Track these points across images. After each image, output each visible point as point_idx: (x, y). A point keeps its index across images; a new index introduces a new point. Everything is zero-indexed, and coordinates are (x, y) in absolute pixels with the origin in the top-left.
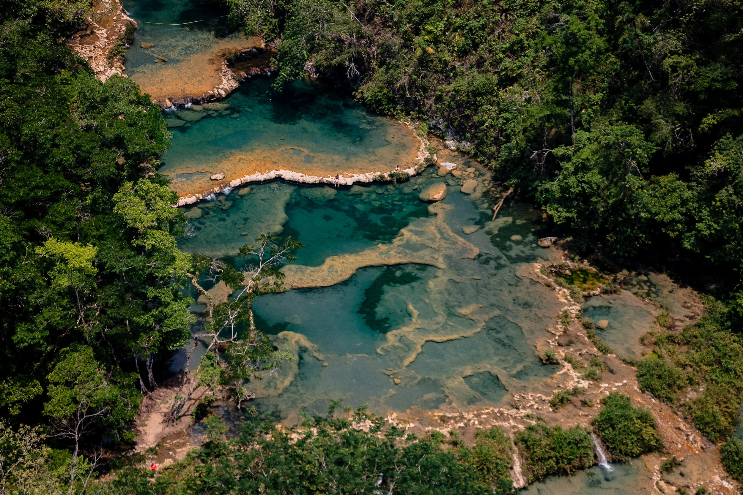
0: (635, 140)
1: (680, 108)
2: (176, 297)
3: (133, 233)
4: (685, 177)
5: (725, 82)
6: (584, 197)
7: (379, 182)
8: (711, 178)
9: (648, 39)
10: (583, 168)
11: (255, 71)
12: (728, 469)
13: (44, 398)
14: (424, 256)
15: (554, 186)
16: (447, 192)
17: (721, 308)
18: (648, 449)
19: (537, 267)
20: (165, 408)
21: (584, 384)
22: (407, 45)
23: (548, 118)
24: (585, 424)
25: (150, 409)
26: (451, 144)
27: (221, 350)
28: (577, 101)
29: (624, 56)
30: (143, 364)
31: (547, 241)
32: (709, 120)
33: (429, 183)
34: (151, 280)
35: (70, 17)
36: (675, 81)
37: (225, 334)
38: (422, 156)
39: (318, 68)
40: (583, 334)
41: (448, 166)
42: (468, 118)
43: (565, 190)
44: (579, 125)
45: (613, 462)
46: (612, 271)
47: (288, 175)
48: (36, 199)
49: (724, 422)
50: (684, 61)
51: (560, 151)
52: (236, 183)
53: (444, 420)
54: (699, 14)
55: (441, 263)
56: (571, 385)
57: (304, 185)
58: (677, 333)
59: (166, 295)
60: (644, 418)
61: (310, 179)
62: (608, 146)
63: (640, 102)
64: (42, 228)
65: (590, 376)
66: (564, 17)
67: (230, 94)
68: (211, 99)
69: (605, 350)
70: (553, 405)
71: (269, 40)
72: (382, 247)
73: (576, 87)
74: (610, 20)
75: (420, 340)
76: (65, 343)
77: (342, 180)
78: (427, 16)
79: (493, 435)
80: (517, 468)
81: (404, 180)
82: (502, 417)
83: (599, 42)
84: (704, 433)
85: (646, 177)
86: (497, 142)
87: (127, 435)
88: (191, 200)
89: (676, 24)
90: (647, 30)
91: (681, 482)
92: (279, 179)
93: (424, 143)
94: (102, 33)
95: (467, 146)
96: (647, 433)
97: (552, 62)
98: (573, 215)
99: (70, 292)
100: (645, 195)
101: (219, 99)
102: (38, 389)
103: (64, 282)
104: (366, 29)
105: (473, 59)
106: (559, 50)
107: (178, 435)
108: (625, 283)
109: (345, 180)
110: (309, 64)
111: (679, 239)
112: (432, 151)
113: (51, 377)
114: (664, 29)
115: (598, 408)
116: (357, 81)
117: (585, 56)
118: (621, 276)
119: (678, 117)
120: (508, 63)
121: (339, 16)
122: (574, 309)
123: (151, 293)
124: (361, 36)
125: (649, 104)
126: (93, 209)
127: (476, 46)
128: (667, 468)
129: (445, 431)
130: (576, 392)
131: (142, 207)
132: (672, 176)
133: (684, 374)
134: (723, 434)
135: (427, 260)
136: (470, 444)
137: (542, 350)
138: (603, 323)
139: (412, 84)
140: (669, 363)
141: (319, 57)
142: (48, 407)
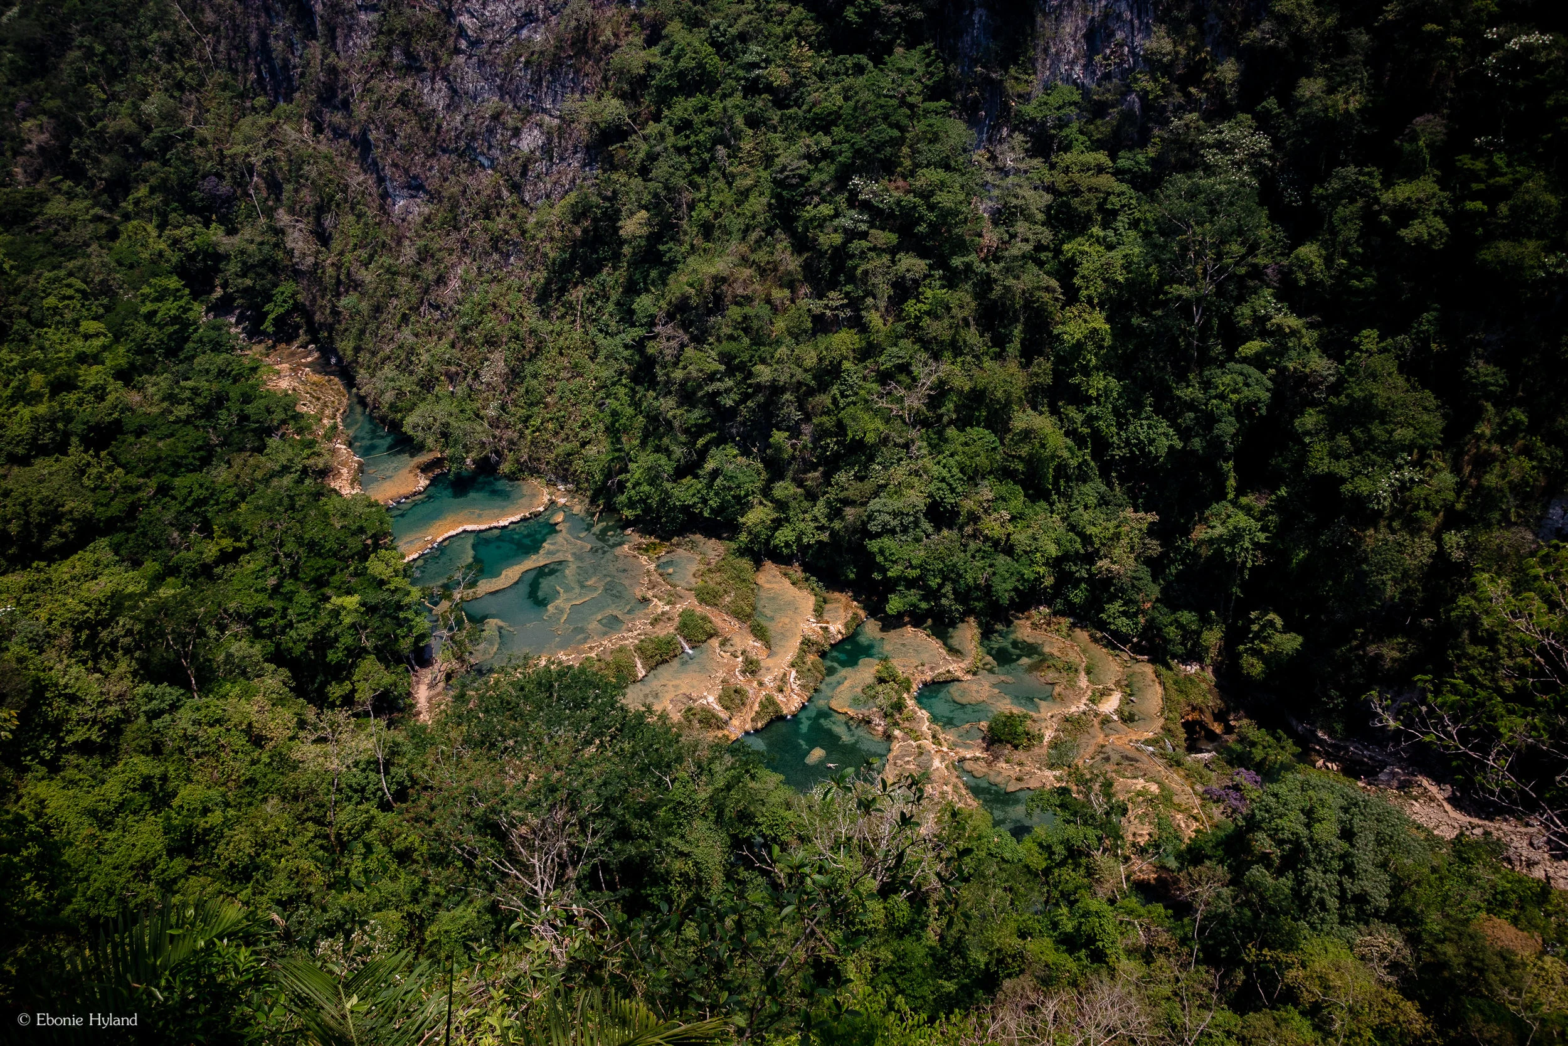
0: (662, 462)
1: (683, 438)
2: (417, 613)
3: (382, 583)
4: (696, 476)
5: (703, 418)
6: (643, 501)
7: (524, 519)
8: (710, 474)
9: (656, 404)
10: (637, 484)
11: (438, 471)
12: (755, 636)
13: (354, 691)
14: (559, 557)
15: (622, 498)
16: (565, 517)
17: (734, 545)
18: (710, 636)
19: (626, 547)
20: (427, 681)
21: (667, 608)
22: (522, 435)
23: (612, 460)
24: (672, 630)
25: (418, 683)
26: (562, 487)
27: (452, 638)
28: (627, 448)
29: (647, 417)
30: (408, 658)
31: (629, 531)
32: (701, 442)
33: (553, 514)
34: (399, 607)
35: (321, 466)
36: (676, 424)
37: (451, 629)
38: (546, 499)
39: (474, 461)
40: (660, 580)
41: (562, 501)
42: (567, 470)
43: (630, 498)
44: (630, 460)
45: (692, 648)
46: (669, 540)
47: (469, 528)
48: (322, 575)
49: (748, 610)
50: (679, 412)
51: (622, 477)
52: (440, 539)
53: (591, 648)
54: (681, 385)
55: (570, 558)
56: (659, 611)
57: (481, 531)
58: (712, 566)
59: (410, 614)
60: (704, 619)
61: (483, 527)
62: (649, 469)
63: (660, 439)
64: (328, 591)
65: (668, 604)
66: (607, 401)
67: (426, 489)
68: (414, 494)
69: (674, 586)
70: (652, 624)
71: (442, 452)
72: (534, 557)
73: (624, 439)
74: (632, 397)
75: (568, 606)
76: (359, 656)
77: (502, 523)
78: (530, 417)
79: (621, 649)
80: (639, 665)
81: (537, 515)
82: (624, 638)
83: (630, 411)
84: (739, 619)
85: (675, 481)
86: (587, 480)
87: (408, 701)
88: (416, 556)
89: (670, 392)
90: (656, 398)
91: (732, 649)
92: (465, 531)
93: (545, 491)
94: (344, 471)
95: (570, 486)
96: (708, 627)
97: (607, 428)
98: (639, 512)
99: (353, 626)
100: (676, 492)
101: (420, 493)
102: (350, 687)
103: (348, 620)
104: (497, 433)
105: (562, 435)
106: (608, 420)
107: (439, 694)
108: (678, 545)
109: (504, 522)
110: (468, 461)
111: (701, 512)
112: (551, 494)
113: (355, 678)
114: (665, 396)
115: (677, 620)
116: (498, 463)
117: (622, 421)
118: (675, 540)
119: (684, 444)
120: (582, 434)
121: (479, 429)
122: (652, 567)
123: (402, 615)
124: (494, 437)
125: (666, 440)
126: (356, 574)
127: (562, 428)
128: (723, 644)
129: (593, 655)
130: (663, 613)
131: (384, 565)
132: (689, 478)
133: (721, 589)
134: (749, 616)
135: (562, 558)
136: (609, 659)
137: (639, 595)
138: (671, 570)
139: (530, 457)
140: (711, 584)
141: (473, 455)
142: (357, 696)
